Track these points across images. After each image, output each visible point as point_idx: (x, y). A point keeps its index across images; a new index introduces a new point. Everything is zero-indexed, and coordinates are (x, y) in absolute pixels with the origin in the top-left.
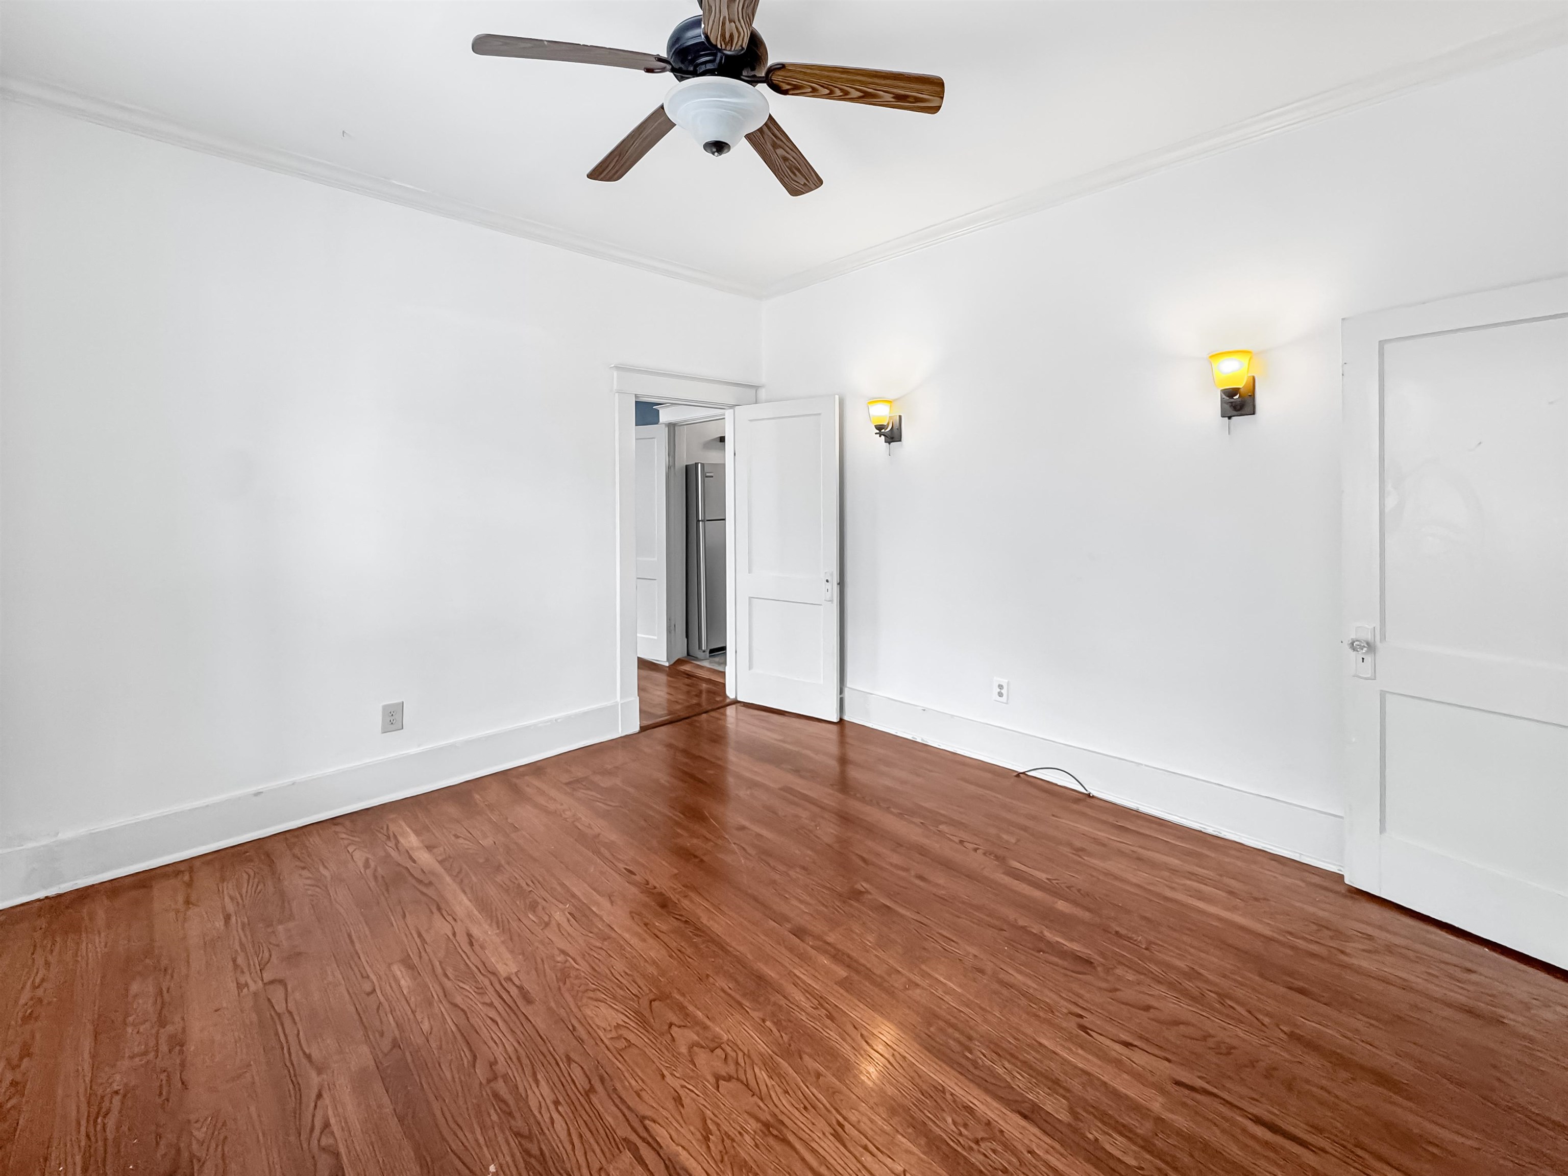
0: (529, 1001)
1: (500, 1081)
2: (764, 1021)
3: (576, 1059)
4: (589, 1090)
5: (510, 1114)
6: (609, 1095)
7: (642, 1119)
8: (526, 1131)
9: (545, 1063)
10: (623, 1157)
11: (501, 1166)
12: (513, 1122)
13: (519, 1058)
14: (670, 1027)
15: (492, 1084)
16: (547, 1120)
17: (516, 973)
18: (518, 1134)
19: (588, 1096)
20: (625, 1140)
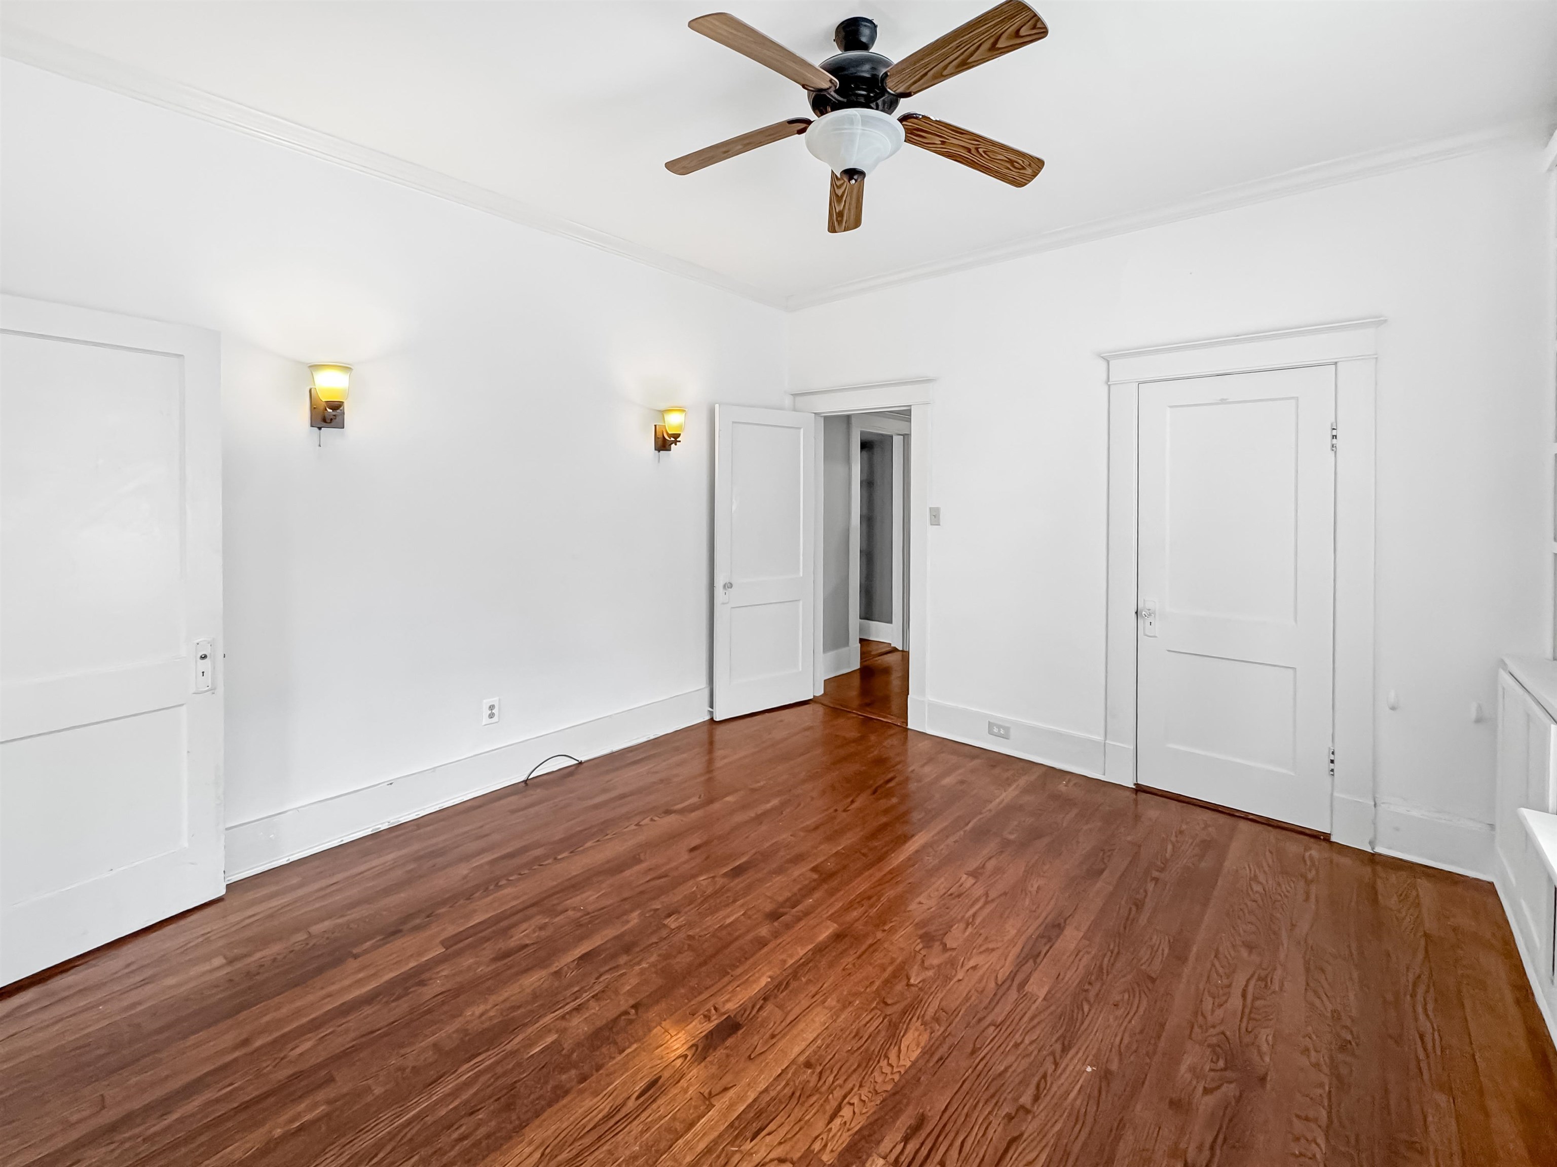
0: (921, 1121)
1: (1022, 1100)
2: (884, 931)
3: (971, 1046)
4: (994, 1025)
5: (1044, 1077)
6: (991, 1012)
7: (999, 986)
8: (1050, 1059)
9: (986, 1069)
10: (1030, 990)
11: (1083, 1064)
12: (1050, 1071)
13: (992, 1096)
14: (912, 985)
15: (1029, 1106)
16: (1033, 1046)
17: (885, 1158)
18: (1056, 1065)
19: (999, 1025)
20: (1018, 991)
